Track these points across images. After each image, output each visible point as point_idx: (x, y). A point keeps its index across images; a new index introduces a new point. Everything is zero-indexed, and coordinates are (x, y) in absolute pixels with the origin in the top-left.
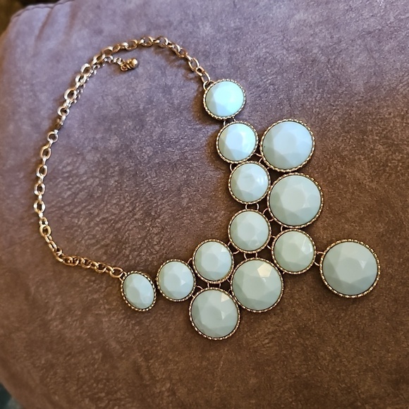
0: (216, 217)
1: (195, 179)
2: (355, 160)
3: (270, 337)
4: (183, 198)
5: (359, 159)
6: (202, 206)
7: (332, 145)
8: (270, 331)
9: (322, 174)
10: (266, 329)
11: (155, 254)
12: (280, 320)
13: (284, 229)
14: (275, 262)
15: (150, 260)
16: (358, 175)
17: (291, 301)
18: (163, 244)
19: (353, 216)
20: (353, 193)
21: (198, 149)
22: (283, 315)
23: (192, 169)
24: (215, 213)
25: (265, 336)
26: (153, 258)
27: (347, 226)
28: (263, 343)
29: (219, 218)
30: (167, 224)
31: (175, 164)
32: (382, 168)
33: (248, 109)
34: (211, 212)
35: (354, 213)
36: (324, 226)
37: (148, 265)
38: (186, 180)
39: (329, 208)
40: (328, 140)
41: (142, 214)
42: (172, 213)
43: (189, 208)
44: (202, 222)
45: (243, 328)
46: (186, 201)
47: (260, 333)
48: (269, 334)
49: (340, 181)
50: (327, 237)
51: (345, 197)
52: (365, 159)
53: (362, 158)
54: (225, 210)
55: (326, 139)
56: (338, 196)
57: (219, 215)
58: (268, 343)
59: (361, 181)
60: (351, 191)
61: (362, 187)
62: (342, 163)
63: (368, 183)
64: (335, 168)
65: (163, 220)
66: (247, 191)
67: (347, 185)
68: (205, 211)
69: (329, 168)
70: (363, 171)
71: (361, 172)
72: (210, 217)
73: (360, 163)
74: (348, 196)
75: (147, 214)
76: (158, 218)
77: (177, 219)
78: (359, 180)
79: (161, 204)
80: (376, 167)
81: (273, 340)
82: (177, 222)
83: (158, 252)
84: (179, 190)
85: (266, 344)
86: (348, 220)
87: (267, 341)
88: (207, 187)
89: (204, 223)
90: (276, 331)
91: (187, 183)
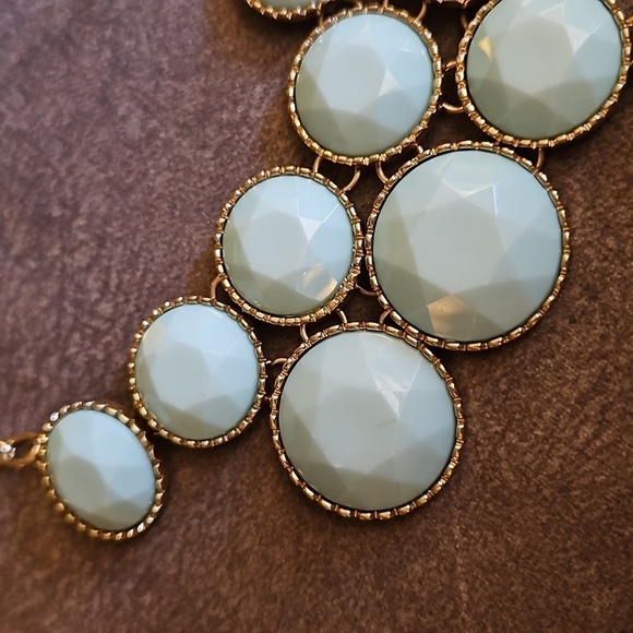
0: (245, 117)
3: (592, 409)
4: (124, 119)
6: (189, 106)
8: (584, 385)
10: (566, 390)
11: (107, 333)
12: (600, 330)
14: (493, 131)
15: (100, 356)
17: (611, 242)
18: (118, 287)
22: (605, 309)
23: (117, 22)
24: (236, 103)
25: (572, 416)
26: (108, 345)
28: (578, 443)
29: (253, 113)
30: (107, 221)
31: (68, 37)
34: (223, 107)
37: (102, 377)
41: (28, 232)
42: (109, 180)
43: (152, 135)
44: (208, 154)
45: (485, 427)
46: (135, 120)
47: (549, 414)
48: (583, 400)
54: (262, 79)
58: (596, 436)
65: (91, 215)
68: (204, 116)
72: (229, 125)
75: (42, 222)
79: (70, 171)
81: (610, 415)
83: (112, 320)
84: (104, 100)
85: (588, 443)
87: (587, 431)
89: (217, 154)
90: (604, 376)
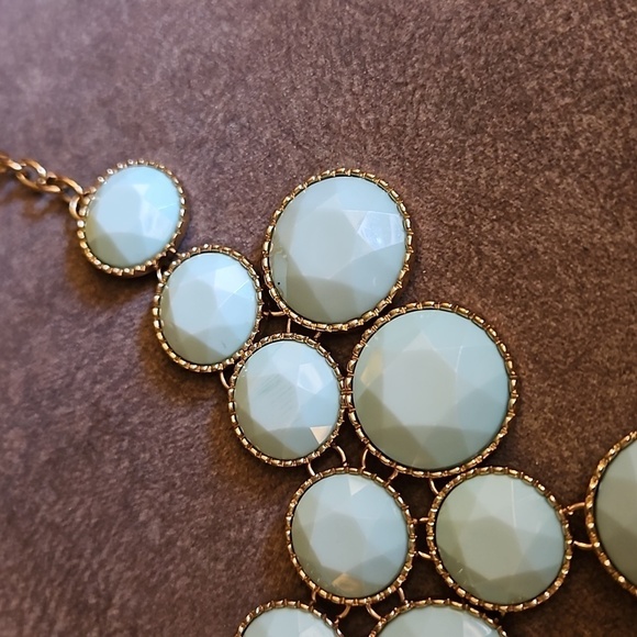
1: (152, 457)
2: (537, 193)
5: (548, 183)
7: (453, 186)
9: (469, 279)
13: (440, 483)
16: (569, 229)
19: (615, 352)
20: (581, 288)
21: (126, 377)
27: (612, 392)
32: (625, 175)
33: (201, 211)
35: (613, 341)
36: (549, 423)
38: (132, 473)
39: (535, 362)
40: (437, 181)
49: (526, 271)
50: (572, 450)
51: (565, 310)
52: (563, 174)
53: (554, 175)
55: (430, 180)
56: (544, 317)
57: (254, 528)
59: (585, 243)
60: (571, 283)
61: (597, 259)
62: (505, 219)
63: (609, 238)
64: (493, 243)
66: (288, 425)
67: (551, 274)
69: (479, 252)
70: (576, 212)
71: (571, 217)
73: (557, 193)
74: (571, 301)
76: (109, 605)
77: (155, 587)
78: (576, 241)
80: (608, 182)
82: (159, 596)
86: (609, 372)
88: (190, 465)
91: (137, 479)
